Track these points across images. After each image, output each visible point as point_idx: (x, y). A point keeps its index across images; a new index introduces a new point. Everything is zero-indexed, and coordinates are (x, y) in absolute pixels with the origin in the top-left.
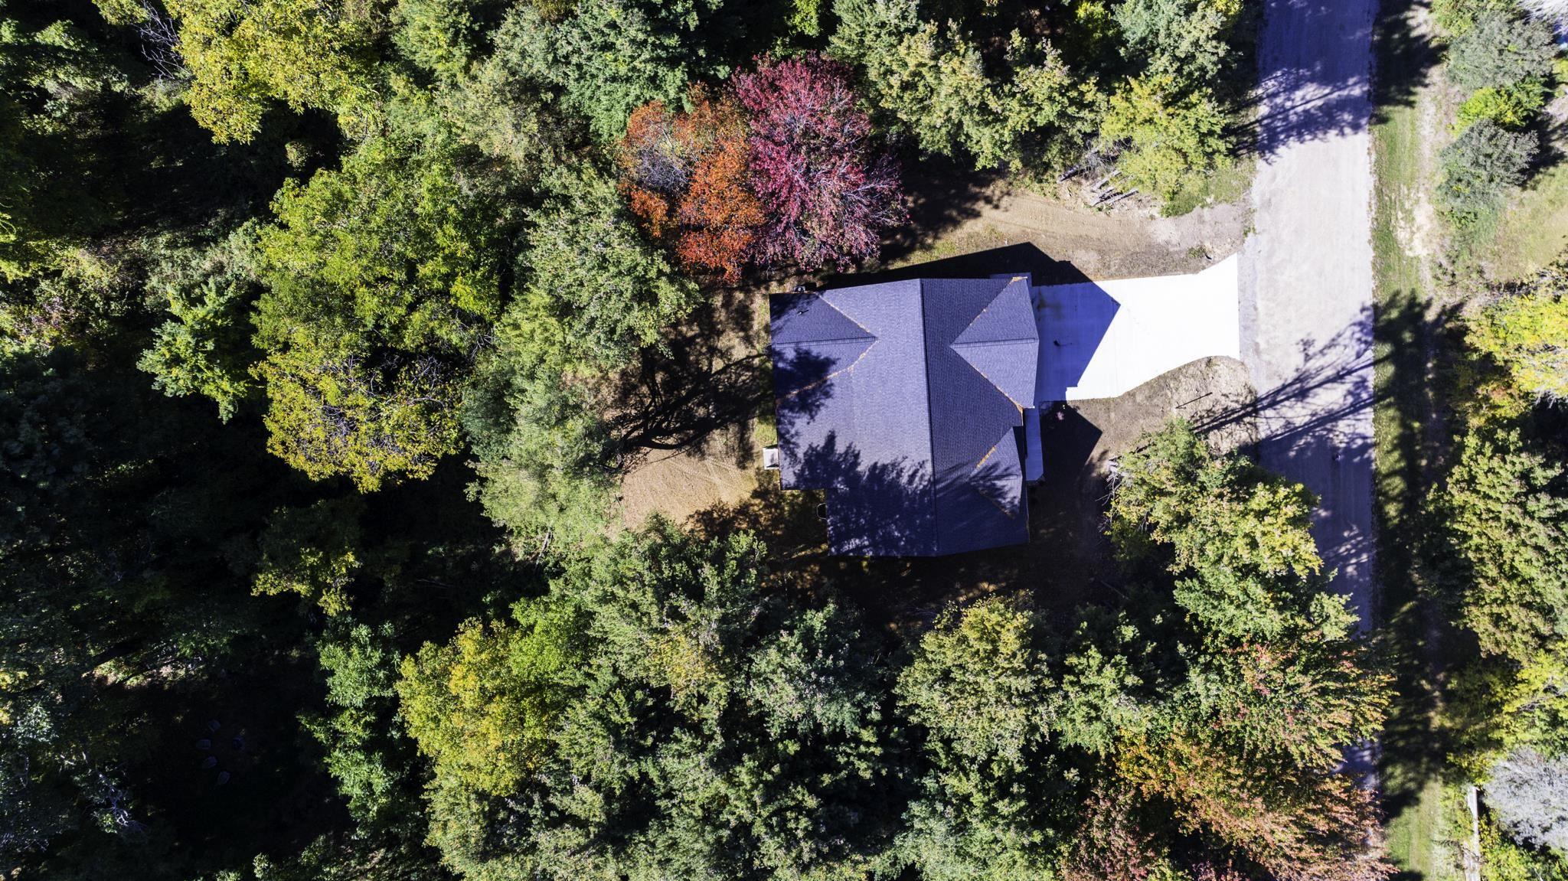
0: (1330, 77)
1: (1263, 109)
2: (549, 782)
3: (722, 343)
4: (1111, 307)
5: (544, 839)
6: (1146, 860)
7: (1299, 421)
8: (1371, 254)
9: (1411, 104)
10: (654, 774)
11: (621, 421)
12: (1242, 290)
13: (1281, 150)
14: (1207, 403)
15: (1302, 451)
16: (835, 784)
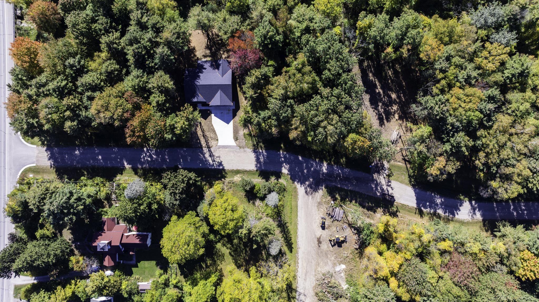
0: (265, 162)
1: (261, 151)
2: (148, 13)
3: (225, 53)
4: (228, 122)
5: (139, 12)
6: (132, 103)
7: (206, 155)
8: (235, 169)
9: (259, 176)
10: (149, 30)
11: (213, 34)
12: (230, 146)
13: (254, 154)
14: (210, 139)
15: (200, 155)
16: (145, 58)
